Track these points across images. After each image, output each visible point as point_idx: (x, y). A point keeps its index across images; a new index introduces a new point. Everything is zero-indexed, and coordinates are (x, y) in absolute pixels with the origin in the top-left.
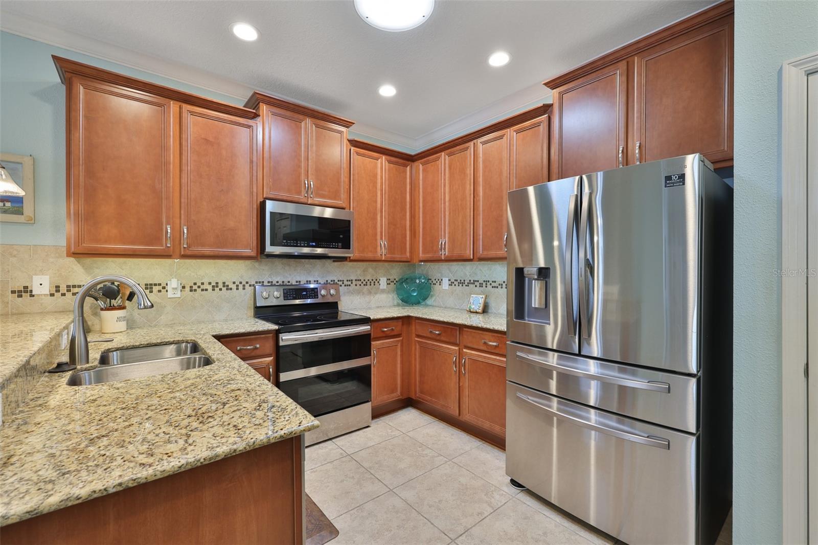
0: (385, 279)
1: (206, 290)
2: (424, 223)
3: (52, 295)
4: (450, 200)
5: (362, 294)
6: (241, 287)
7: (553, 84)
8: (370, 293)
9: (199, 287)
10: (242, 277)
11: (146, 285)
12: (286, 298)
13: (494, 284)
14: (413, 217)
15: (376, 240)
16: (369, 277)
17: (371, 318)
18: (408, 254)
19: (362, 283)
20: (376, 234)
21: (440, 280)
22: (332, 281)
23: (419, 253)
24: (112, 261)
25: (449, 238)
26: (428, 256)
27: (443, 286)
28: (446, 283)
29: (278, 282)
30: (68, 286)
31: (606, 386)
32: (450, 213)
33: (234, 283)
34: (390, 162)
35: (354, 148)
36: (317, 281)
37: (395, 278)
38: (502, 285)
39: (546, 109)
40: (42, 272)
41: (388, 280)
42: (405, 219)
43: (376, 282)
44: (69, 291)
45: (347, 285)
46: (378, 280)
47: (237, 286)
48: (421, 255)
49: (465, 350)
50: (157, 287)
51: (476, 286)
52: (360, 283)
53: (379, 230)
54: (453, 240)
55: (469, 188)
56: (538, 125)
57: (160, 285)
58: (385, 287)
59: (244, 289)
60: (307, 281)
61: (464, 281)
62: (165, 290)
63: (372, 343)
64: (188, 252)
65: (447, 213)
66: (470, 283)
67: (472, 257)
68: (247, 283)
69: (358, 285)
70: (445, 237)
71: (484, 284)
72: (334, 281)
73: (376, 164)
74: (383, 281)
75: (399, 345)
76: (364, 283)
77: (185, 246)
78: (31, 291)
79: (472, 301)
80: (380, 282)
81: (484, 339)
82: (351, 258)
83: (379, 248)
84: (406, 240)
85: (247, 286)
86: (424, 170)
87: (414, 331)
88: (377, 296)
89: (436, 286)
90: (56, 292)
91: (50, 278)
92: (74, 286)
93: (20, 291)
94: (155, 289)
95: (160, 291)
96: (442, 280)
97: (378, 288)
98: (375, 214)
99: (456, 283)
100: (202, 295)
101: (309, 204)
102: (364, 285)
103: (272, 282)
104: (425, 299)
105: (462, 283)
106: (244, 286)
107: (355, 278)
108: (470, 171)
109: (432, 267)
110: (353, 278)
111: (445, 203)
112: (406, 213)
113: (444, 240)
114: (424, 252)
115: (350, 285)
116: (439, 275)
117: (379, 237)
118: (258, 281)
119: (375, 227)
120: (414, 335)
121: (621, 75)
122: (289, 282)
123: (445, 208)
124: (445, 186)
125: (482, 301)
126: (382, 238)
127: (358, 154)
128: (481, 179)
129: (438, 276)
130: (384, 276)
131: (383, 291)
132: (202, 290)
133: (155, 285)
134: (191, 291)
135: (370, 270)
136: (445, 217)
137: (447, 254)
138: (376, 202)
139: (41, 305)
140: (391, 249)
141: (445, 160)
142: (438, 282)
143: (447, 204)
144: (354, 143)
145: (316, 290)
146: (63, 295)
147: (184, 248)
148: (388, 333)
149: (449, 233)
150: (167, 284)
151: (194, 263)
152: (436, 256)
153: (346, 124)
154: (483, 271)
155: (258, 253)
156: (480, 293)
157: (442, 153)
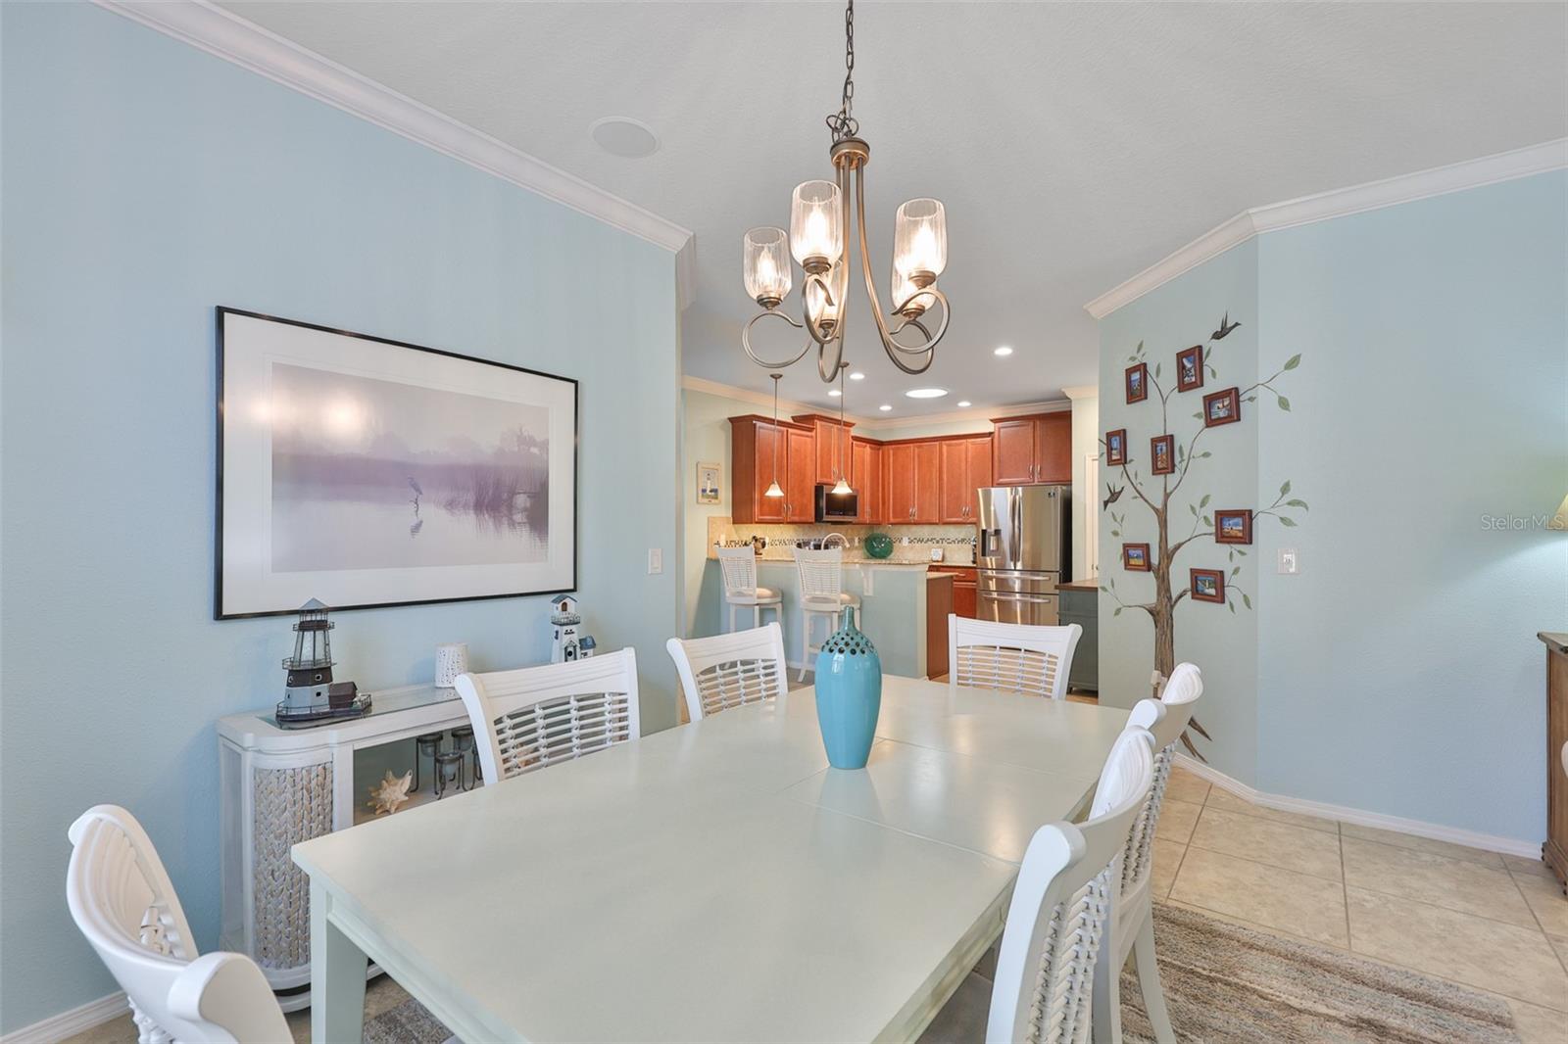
0: (857, 538)
2: (894, 494)
4: (918, 480)
7: (995, 421)
13: (948, 541)
18: (880, 518)
21: (901, 540)
23: (889, 518)
25: (918, 507)
26: (898, 520)
27: (903, 543)
28: (905, 542)
31: (1023, 581)
32: (918, 490)
34: (872, 449)
35: (855, 442)
37: (862, 537)
38: (955, 541)
39: (991, 433)
40: (723, 532)
41: (859, 538)
42: (879, 493)
48: (892, 520)
51: (934, 542)
54: (921, 509)
55: (935, 474)
56: (986, 443)
61: (923, 538)
65: (916, 489)
66: (928, 540)
67: (936, 522)
70: (914, 507)
71: (941, 541)
73: (864, 451)
80: (855, 541)
82: (854, 522)
83: (866, 514)
86: (894, 455)
88: (852, 552)
89: (895, 544)
97: (853, 546)
98: (864, 489)
99: (915, 541)
104: (887, 554)
105: (920, 541)
108: (936, 462)
109: (892, 528)
111: (914, 481)
112: (879, 488)
113: (914, 509)
114: (893, 517)
116: (901, 534)
117: (868, 507)
119: (866, 501)
121: (1031, 427)
123: (914, 486)
124: (914, 469)
125: (941, 553)
127: (857, 446)
128: (945, 470)
129: (898, 535)
130: (857, 536)
131: (857, 548)
135: (850, 531)
136: (915, 492)
137: (914, 519)
138: (865, 481)
140: (872, 514)
141: (914, 451)
142: (899, 541)
143: (916, 482)
144: (855, 438)
149: (918, 505)
152: (907, 520)
153: (850, 425)
154: (940, 532)
155: (816, 520)
156: (938, 548)
157: (911, 445)
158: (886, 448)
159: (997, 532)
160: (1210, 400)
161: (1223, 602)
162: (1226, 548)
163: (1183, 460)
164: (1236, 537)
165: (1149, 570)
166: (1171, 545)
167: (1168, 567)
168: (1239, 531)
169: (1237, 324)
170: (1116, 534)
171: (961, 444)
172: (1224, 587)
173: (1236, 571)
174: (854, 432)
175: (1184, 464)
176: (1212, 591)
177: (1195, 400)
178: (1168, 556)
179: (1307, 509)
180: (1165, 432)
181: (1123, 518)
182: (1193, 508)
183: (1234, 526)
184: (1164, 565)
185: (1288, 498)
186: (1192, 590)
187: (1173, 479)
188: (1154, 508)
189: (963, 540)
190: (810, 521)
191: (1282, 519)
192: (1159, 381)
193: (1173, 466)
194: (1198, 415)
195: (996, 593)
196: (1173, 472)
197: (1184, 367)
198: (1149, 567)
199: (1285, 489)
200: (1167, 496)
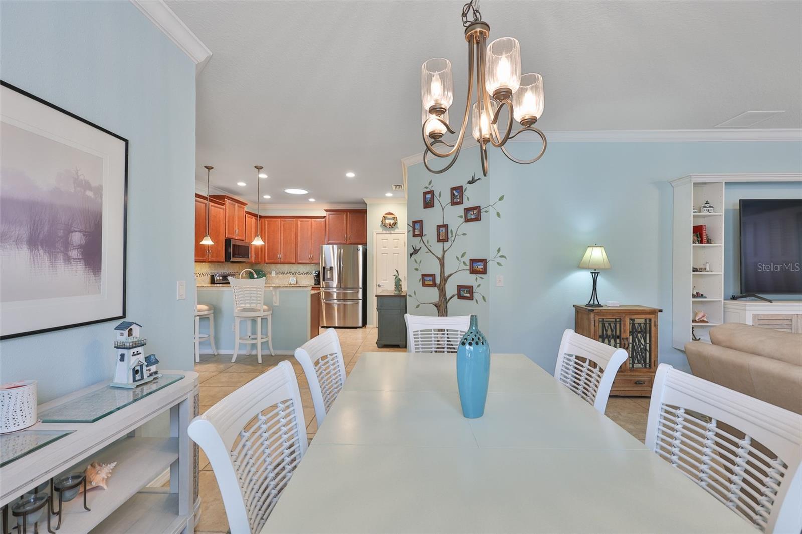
2: (268, 246)
4: (283, 239)
7: (327, 211)
13: (300, 273)
18: (260, 260)
23: (265, 260)
25: (283, 255)
26: (270, 261)
28: (273, 274)
33: (205, 273)
34: (255, 218)
35: (247, 215)
38: (303, 273)
39: (325, 217)
48: (267, 261)
51: (290, 274)
53: (252, 249)
54: (285, 256)
55: (293, 236)
56: (322, 222)
61: (284, 272)
64: (210, 260)
65: (282, 244)
66: (287, 273)
67: (295, 263)
70: (280, 254)
71: (295, 273)
73: (252, 220)
79: (290, 280)
83: (253, 257)
86: (268, 224)
89: (267, 275)
96: (271, 272)
99: (279, 273)
101: (236, 240)
108: (294, 230)
111: (281, 240)
114: (268, 260)
117: (252, 253)
121: (345, 216)
123: (280, 242)
124: (281, 233)
125: (295, 280)
127: (248, 217)
128: (299, 235)
129: (269, 270)
135: (241, 267)
136: (281, 246)
137: (281, 261)
138: (252, 237)
141: (280, 223)
144: (247, 213)
149: (283, 252)
152: (276, 262)
153: (245, 204)
154: (294, 268)
155: (226, 261)
156: (294, 277)
157: (279, 219)
158: (263, 220)
159: (331, 269)
160: (467, 210)
161: (473, 299)
162: (474, 276)
163: (452, 236)
164: (480, 271)
165: (435, 286)
166: (446, 274)
167: (445, 284)
168: (481, 268)
169: (479, 179)
170: (416, 269)
171: (308, 221)
172: (473, 292)
173: (479, 285)
174: (246, 209)
175: (453, 238)
176: (468, 295)
177: (459, 210)
178: (444, 279)
179: (506, 259)
180: (443, 223)
181: (420, 262)
182: (457, 258)
183: (480, 266)
184: (442, 284)
185: (500, 254)
186: (458, 294)
187: (447, 245)
188: (437, 258)
189: (307, 273)
190: (222, 261)
191: (498, 263)
192: (440, 200)
193: (448, 239)
194: (461, 217)
195: (336, 300)
196: (448, 241)
197: (454, 194)
198: (434, 285)
199: (499, 251)
200: (444, 252)
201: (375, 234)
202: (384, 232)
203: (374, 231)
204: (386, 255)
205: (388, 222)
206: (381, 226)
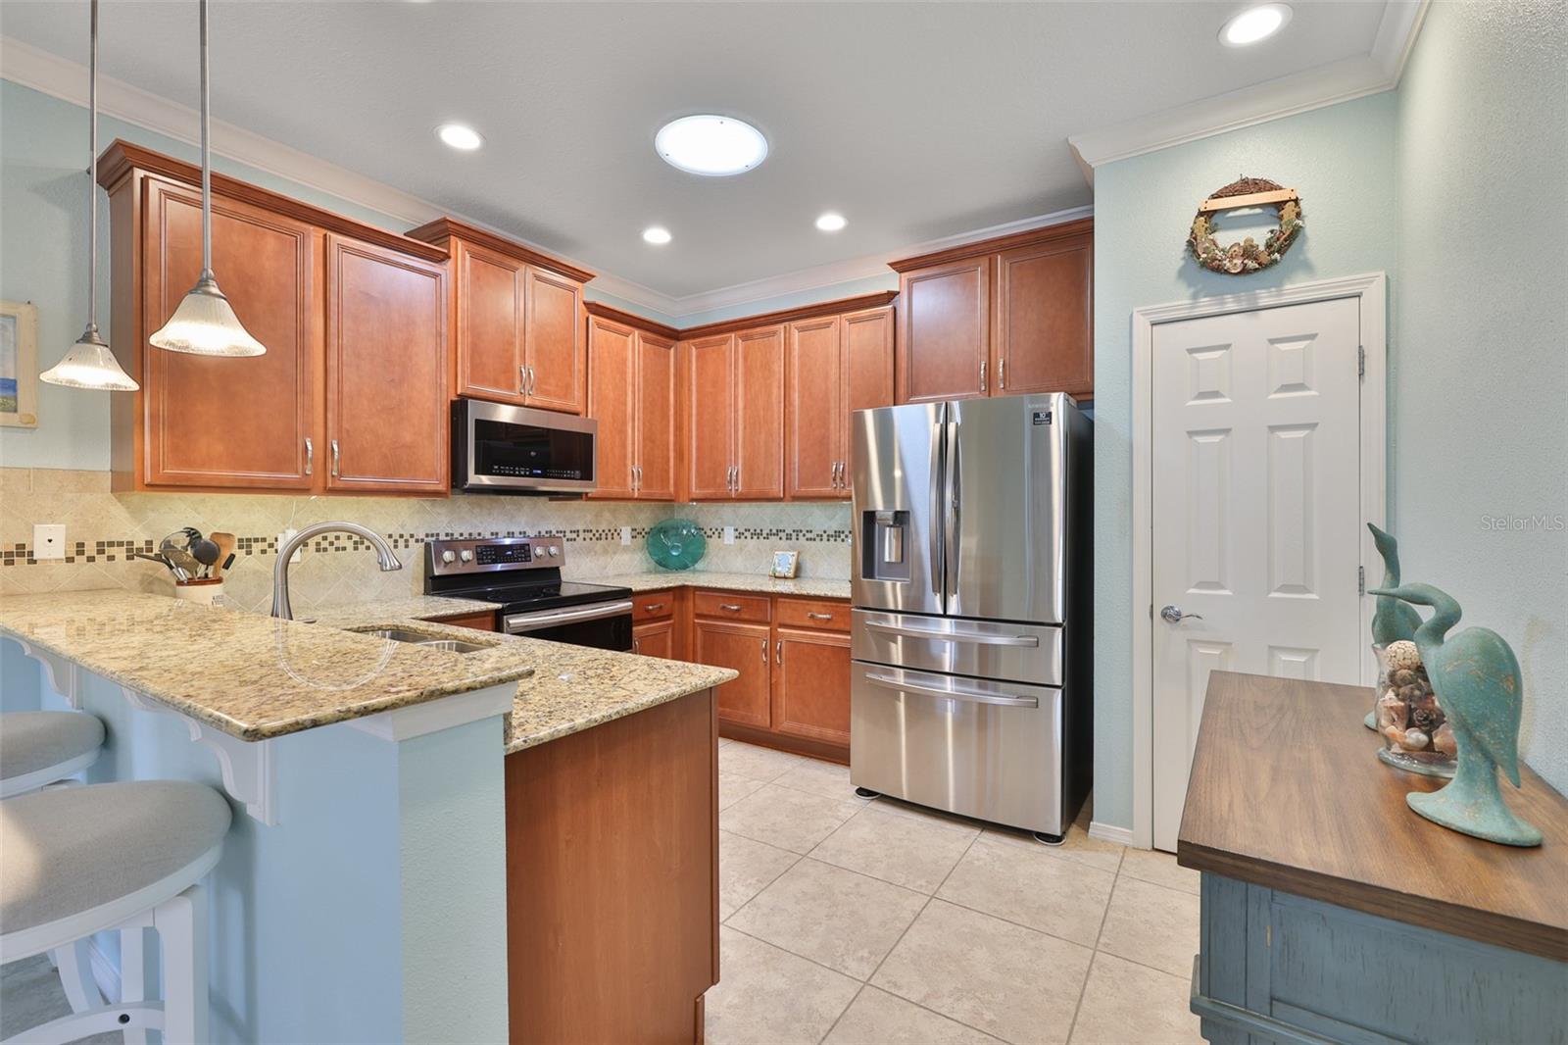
0: (629, 529)
1: (344, 549)
2: (700, 439)
3: (70, 560)
4: (745, 408)
5: (593, 553)
6: (401, 543)
7: (901, 266)
8: (605, 552)
9: (331, 544)
10: (403, 527)
11: (241, 540)
12: (481, 562)
13: (809, 535)
14: (679, 428)
15: (625, 465)
16: (604, 526)
17: (634, 589)
18: (672, 489)
19: (594, 535)
20: (625, 457)
21: (720, 530)
22: (547, 532)
23: (689, 487)
24: (179, 498)
25: (744, 464)
26: (709, 492)
27: (726, 539)
28: (729, 536)
29: (461, 535)
30: (100, 544)
31: (961, 646)
32: (745, 428)
33: (390, 536)
34: (645, 340)
35: (595, 317)
36: (525, 533)
37: (644, 526)
38: (821, 536)
39: (890, 296)
40: (51, 518)
41: (633, 530)
42: (668, 432)
43: (616, 534)
44: (101, 552)
45: (571, 540)
46: (618, 531)
47: (396, 541)
48: (695, 491)
49: (779, 630)
50: (260, 543)
51: (781, 539)
52: (591, 535)
53: (629, 449)
54: (750, 469)
55: (777, 393)
56: (881, 316)
57: (264, 540)
58: (629, 543)
59: (407, 546)
60: (508, 533)
61: (761, 531)
62: (273, 549)
63: (634, 629)
64: (339, 485)
65: (741, 427)
66: (770, 534)
67: (782, 495)
68: (412, 536)
69: (588, 540)
70: (736, 463)
71: (794, 535)
72: (551, 532)
73: (625, 342)
74: (626, 533)
75: (670, 631)
76: (597, 535)
77: (335, 473)
78: (31, 553)
79: (777, 561)
80: (622, 534)
81: (810, 611)
82: (590, 495)
83: (630, 478)
84: (668, 466)
85: (412, 542)
86: (698, 357)
87: (691, 608)
88: (616, 557)
89: (712, 540)
90: (77, 554)
91: (67, 529)
92: (111, 544)
93: (11, 554)
94: (256, 547)
95: (264, 552)
96: (722, 530)
97: (619, 545)
98: (624, 423)
99: (746, 534)
100: (335, 558)
101: (527, 407)
102: (597, 539)
103: (452, 535)
104: (695, 561)
105: (757, 534)
106: (407, 541)
107: (584, 527)
108: (778, 368)
109: (705, 509)
110: (581, 528)
111: (736, 411)
112: (669, 421)
113: (736, 469)
114: (698, 486)
115: (575, 540)
116: (719, 521)
117: (629, 462)
118: (430, 533)
119: (624, 446)
120: (691, 616)
121: (982, 273)
122: (479, 534)
123: (736, 419)
124: (736, 385)
125: (792, 560)
126: (633, 463)
127: (600, 326)
128: (796, 382)
129: (716, 523)
130: (627, 524)
131: (626, 549)
132: (337, 549)
133: (256, 540)
134: (318, 550)
135: (607, 515)
136: (736, 432)
137: (740, 490)
138: (625, 404)
139: (50, 578)
140: (647, 480)
141: (736, 345)
142: (716, 533)
143: (740, 413)
144: (594, 308)
145: (527, 548)
146: (91, 559)
147: (333, 476)
148: (654, 612)
149: (744, 458)
150: (276, 540)
151: (324, 502)
152: (720, 493)
153: (582, 277)
154: (792, 515)
156: (793, 549)
157: (731, 334)
158: (683, 344)
159: (901, 519)
171: (828, 324)
174: (589, 292)
189: (835, 536)
201: (1141, 324)
202: (1206, 305)
203: (1135, 310)
204: (1216, 439)
205: (1227, 239)
206: (1182, 274)
